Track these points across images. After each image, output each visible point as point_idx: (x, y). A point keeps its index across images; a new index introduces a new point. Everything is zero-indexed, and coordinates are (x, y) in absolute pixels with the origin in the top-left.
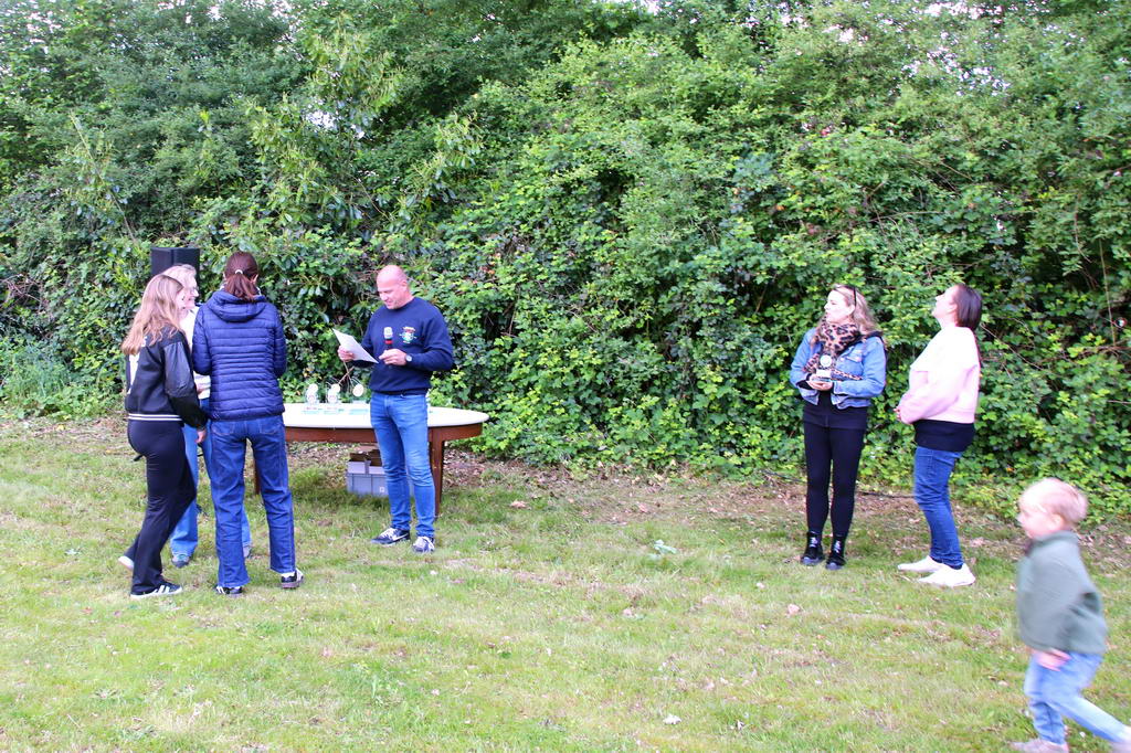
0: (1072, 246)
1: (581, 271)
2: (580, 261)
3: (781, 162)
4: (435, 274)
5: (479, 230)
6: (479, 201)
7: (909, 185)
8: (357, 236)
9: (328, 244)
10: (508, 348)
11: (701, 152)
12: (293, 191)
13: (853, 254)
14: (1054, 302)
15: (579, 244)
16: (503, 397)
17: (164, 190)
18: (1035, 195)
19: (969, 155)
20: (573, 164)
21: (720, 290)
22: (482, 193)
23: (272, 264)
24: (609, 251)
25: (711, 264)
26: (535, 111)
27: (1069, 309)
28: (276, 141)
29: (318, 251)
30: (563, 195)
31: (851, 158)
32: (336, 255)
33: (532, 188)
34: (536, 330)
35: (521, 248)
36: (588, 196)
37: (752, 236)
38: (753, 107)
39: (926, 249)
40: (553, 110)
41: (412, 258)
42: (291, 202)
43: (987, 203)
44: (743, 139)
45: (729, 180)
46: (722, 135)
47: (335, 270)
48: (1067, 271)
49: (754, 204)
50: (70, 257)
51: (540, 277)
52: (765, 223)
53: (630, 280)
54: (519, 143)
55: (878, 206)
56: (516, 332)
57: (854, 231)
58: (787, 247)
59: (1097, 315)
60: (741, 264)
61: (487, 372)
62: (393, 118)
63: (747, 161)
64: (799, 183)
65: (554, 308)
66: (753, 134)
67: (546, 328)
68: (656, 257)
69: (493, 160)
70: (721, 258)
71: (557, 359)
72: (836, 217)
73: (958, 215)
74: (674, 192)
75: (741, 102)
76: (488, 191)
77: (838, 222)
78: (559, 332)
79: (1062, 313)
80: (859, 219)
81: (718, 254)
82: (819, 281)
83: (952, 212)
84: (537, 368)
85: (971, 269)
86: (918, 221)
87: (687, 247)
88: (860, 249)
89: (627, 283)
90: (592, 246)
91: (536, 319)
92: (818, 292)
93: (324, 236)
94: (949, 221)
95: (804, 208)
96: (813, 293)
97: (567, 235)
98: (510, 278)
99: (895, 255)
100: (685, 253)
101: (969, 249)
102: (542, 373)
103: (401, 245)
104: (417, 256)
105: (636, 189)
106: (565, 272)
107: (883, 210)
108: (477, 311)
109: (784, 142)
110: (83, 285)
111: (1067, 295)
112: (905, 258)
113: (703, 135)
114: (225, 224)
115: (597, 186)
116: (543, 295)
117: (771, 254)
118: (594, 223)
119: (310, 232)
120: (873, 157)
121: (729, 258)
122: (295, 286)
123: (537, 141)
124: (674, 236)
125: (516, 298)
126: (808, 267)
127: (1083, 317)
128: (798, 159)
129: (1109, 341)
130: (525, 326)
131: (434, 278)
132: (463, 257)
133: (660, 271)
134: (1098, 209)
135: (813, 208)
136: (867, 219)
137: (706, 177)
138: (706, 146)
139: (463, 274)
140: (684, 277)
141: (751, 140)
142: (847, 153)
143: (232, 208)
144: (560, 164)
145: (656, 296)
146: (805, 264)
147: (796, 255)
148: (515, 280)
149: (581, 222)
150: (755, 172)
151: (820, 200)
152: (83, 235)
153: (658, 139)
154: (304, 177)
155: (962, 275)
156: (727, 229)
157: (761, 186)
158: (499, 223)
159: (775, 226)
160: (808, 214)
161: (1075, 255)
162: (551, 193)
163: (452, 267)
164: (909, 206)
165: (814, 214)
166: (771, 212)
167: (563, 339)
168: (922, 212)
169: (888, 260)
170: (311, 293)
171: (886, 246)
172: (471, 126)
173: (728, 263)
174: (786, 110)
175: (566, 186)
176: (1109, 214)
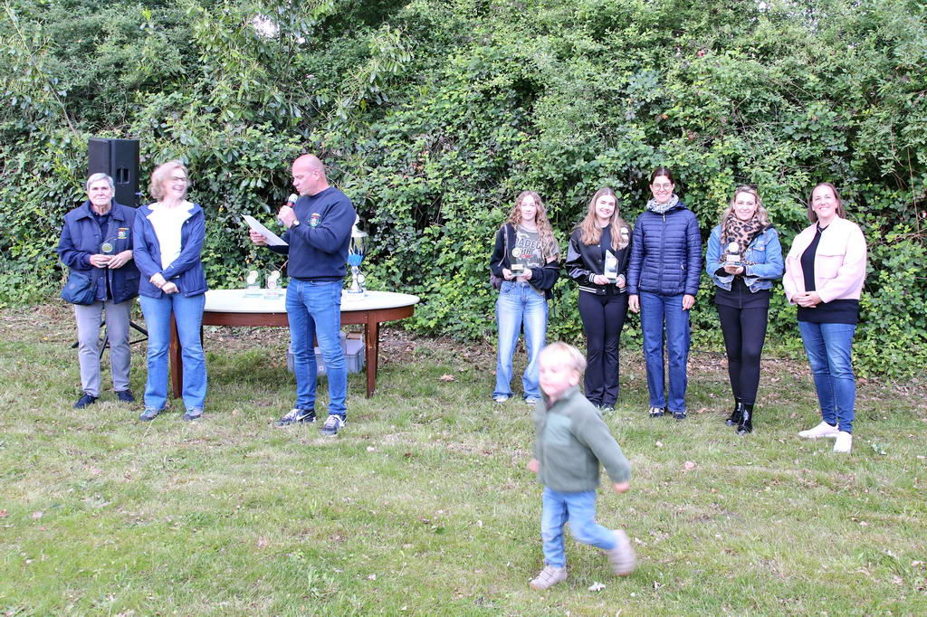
0: (888, 153)
1: (500, 168)
2: (498, 159)
3: (665, 78)
4: (370, 169)
5: (409, 130)
6: (408, 104)
7: (767, 100)
8: (298, 134)
9: (268, 139)
10: (436, 236)
11: (600, 67)
12: (234, 89)
13: (723, 156)
14: (874, 198)
15: (498, 144)
16: (432, 280)
17: (107, 85)
18: (860, 111)
19: (812, 77)
20: (492, 73)
21: (619, 186)
22: (412, 97)
23: (214, 157)
24: (524, 151)
25: (611, 163)
26: (457, 26)
27: (885, 203)
28: (218, 41)
29: (259, 145)
30: (483, 101)
31: (723, 76)
32: (275, 151)
33: (456, 93)
34: (460, 220)
35: (446, 147)
36: (505, 102)
37: (642, 140)
38: (642, 31)
39: (781, 153)
40: (474, 26)
41: (349, 154)
42: (233, 99)
43: (826, 116)
44: (634, 57)
45: (623, 91)
46: (617, 53)
47: (275, 164)
48: (884, 173)
49: (644, 114)
50: (7, 147)
51: (463, 173)
52: (653, 130)
53: (542, 176)
54: (444, 54)
55: (744, 117)
56: (443, 222)
57: (725, 137)
58: (672, 149)
59: (906, 209)
60: (635, 163)
61: (418, 258)
62: (330, 26)
63: (638, 75)
64: (681, 96)
65: (476, 201)
66: (643, 54)
67: (469, 218)
68: (564, 157)
69: (421, 68)
70: (618, 158)
71: (479, 246)
72: (710, 125)
73: (804, 125)
74: (579, 100)
75: (633, 25)
76: (417, 95)
77: (712, 130)
78: (481, 222)
79: (879, 207)
80: (728, 127)
81: (617, 155)
82: (698, 179)
83: (800, 123)
84: (462, 254)
85: (814, 170)
86: (774, 130)
87: (590, 148)
88: (731, 152)
89: (540, 179)
90: (509, 146)
91: (460, 210)
92: (697, 188)
93: (265, 132)
94: (797, 130)
95: (685, 117)
96: (693, 189)
97: (487, 136)
98: (437, 174)
99: (756, 158)
100: (588, 153)
101: (812, 154)
102: (466, 258)
103: (339, 142)
104: (353, 153)
105: (545, 98)
106: (486, 169)
107: (746, 121)
108: (408, 202)
109: (667, 61)
110: (21, 175)
111: (883, 192)
112: (764, 161)
113: (601, 53)
114: (166, 118)
115: (512, 93)
116: (466, 188)
117: (659, 156)
118: (510, 125)
119: (251, 128)
120: (739, 75)
121: (625, 158)
122: (237, 178)
123: (460, 52)
124: (580, 138)
125: (443, 192)
126: (689, 167)
127: (895, 210)
128: (678, 76)
129: (913, 230)
130: (451, 216)
131: (369, 173)
132: (396, 153)
133: (567, 168)
134: (907, 124)
135: (692, 117)
136: (734, 127)
137: (604, 88)
138: (603, 62)
139: (395, 169)
140: (588, 174)
141: (640, 59)
142: (719, 71)
143: (176, 104)
144: (480, 73)
145: (564, 191)
146: (687, 164)
147: (680, 157)
148: (442, 175)
149: (499, 124)
150: (644, 84)
151: (698, 111)
152: (20, 125)
153: (565, 54)
154: (244, 77)
155: (807, 175)
156: (623, 134)
157: (651, 97)
158: (427, 124)
159: (661, 132)
160: (689, 122)
161: (890, 160)
162: (473, 98)
163: (385, 163)
164: (766, 117)
165: (693, 122)
166: (658, 120)
167: (484, 228)
168: (777, 123)
169: (752, 162)
170: (252, 185)
171: (749, 150)
172: (402, 36)
173: (624, 162)
174: (669, 34)
175: (485, 92)
176: (915, 128)
